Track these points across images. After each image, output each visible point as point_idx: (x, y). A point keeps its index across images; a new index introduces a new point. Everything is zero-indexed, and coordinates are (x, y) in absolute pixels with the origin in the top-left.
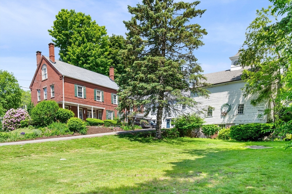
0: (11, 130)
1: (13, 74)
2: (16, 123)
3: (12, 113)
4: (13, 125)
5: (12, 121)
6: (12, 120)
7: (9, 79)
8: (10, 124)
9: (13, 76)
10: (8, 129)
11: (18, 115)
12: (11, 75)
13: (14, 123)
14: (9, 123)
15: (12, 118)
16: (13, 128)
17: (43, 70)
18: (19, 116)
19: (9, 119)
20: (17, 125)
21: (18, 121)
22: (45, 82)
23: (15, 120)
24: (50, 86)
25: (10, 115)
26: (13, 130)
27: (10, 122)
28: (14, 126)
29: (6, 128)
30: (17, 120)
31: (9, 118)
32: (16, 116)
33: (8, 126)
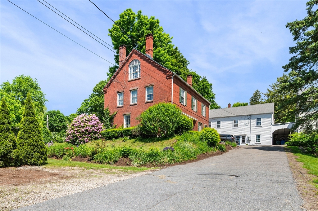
0: (84, 142)
1: (36, 81)
2: (92, 133)
3: (86, 120)
4: (88, 135)
5: (86, 130)
6: (87, 128)
7: (32, 86)
8: (84, 135)
9: (37, 82)
10: (80, 141)
11: (94, 123)
12: (34, 81)
13: (90, 133)
14: (82, 133)
15: (87, 126)
16: (86, 140)
17: (131, 68)
18: (96, 124)
19: (83, 127)
20: (92, 136)
21: (95, 130)
22: (135, 83)
23: (91, 129)
24: (145, 87)
25: (83, 122)
26: (87, 142)
27: (84, 131)
28: (88, 138)
29: (76, 139)
30: (93, 129)
31: (83, 125)
32: (92, 124)
33: (81, 137)
